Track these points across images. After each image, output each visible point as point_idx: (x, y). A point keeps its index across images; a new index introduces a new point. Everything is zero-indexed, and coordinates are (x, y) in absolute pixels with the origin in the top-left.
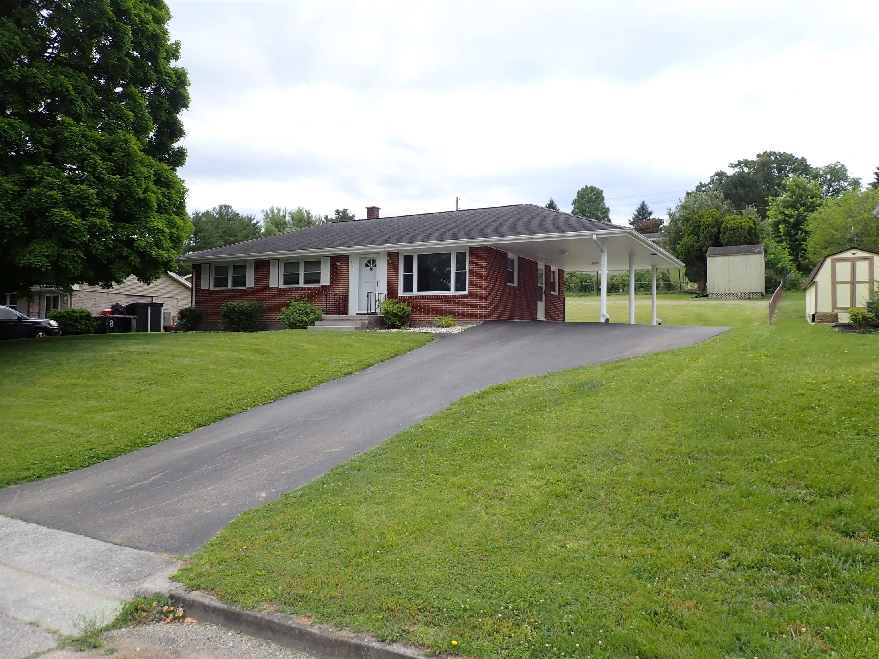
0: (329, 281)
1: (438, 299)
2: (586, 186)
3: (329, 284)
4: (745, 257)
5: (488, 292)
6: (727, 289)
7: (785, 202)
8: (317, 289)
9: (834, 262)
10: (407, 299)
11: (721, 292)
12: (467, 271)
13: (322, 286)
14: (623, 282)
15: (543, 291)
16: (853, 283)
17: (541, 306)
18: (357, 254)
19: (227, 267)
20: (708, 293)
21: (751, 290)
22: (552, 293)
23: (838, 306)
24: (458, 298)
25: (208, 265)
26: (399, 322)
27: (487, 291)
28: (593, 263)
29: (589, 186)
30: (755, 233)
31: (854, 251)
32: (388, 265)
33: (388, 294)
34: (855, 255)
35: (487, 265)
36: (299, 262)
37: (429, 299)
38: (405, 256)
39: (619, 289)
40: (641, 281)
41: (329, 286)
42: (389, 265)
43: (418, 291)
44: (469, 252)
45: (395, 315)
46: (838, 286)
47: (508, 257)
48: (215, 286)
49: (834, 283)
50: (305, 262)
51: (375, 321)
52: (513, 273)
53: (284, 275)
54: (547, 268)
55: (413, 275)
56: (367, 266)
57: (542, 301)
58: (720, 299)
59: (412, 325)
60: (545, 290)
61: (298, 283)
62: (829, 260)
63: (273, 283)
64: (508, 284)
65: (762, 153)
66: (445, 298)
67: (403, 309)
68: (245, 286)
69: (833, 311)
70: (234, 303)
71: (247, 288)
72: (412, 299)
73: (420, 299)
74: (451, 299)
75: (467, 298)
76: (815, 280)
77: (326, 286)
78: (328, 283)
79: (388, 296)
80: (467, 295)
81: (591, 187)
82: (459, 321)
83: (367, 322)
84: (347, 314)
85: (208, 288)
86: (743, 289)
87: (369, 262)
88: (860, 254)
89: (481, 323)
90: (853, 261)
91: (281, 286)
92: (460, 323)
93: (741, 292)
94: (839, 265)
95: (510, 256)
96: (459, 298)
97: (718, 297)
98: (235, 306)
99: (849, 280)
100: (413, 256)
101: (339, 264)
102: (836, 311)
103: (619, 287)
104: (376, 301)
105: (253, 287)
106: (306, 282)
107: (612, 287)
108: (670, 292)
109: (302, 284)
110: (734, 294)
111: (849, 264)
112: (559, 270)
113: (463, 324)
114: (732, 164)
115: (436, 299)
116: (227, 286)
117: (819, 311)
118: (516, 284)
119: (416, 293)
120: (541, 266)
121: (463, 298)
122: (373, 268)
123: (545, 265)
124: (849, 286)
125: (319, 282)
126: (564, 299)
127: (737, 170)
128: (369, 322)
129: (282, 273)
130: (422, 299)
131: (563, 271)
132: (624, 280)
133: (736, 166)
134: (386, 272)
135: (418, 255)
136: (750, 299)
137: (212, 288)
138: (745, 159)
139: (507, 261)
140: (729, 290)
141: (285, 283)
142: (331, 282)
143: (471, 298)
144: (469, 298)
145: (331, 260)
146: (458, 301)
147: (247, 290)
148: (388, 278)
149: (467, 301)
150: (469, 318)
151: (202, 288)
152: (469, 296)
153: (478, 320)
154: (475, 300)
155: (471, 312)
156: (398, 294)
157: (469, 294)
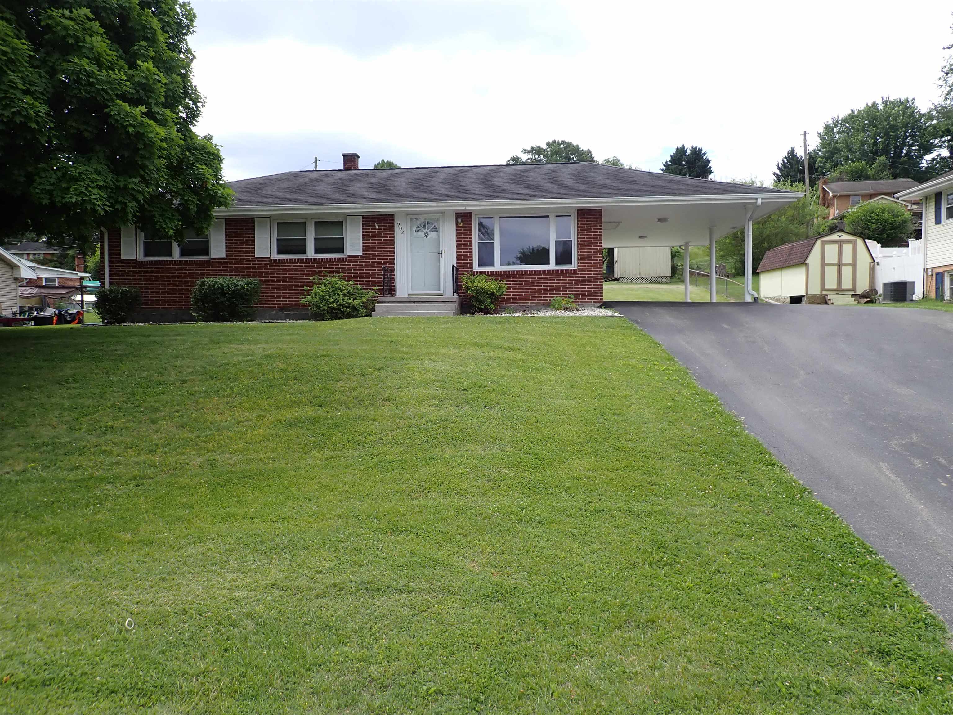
0: (361, 250)
2: (383, 161)
3: (361, 254)
6: (638, 273)
8: (340, 260)
9: (824, 243)
11: (631, 276)
12: (574, 239)
13: (349, 256)
16: (840, 265)
18: (408, 214)
20: (616, 277)
21: (660, 274)
23: (826, 288)
24: (563, 274)
27: (601, 266)
29: (386, 161)
31: (840, 234)
33: (458, 268)
34: (841, 238)
36: (305, 222)
38: (479, 218)
41: (361, 256)
42: (458, 229)
43: (501, 265)
44: (577, 216)
46: (826, 267)
48: (146, 255)
49: (823, 265)
50: (315, 222)
53: (279, 240)
55: (493, 243)
56: (419, 230)
61: (305, 252)
62: (819, 242)
63: (260, 252)
65: (551, 142)
66: (541, 274)
68: (206, 255)
69: (821, 292)
70: (221, 280)
71: (213, 259)
73: (507, 275)
74: (552, 274)
75: (576, 274)
76: (807, 262)
77: (357, 256)
78: (359, 253)
79: (458, 271)
80: (576, 270)
81: (388, 161)
84: (393, 295)
85: (135, 258)
87: (422, 224)
88: (845, 237)
89: (599, 305)
90: (840, 243)
91: (275, 256)
94: (827, 247)
97: (630, 281)
98: (222, 285)
99: (836, 262)
100: (492, 218)
101: (377, 227)
102: (824, 293)
105: (224, 256)
106: (317, 251)
109: (311, 254)
110: (644, 277)
111: (836, 247)
114: (525, 150)
116: (171, 255)
117: (809, 293)
119: (498, 267)
121: (569, 274)
124: (836, 268)
125: (342, 250)
127: (530, 156)
128: (457, 305)
129: (275, 237)
133: (528, 152)
134: (454, 238)
135: (500, 217)
136: (659, 283)
137: (143, 257)
138: (538, 145)
140: (640, 274)
141: (279, 252)
142: (363, 251)
143: (581, 274)
144: (579, 274)
145: (363, 221)
146: (563, 277)
147: (212, 262)
148: (457, 247)
149: (575, 277)
150: (579, 299)
151: (124, 256)
152: (579, 271)
153: (592, 301)
154: (588, 277)
155: (582, 291)
156: (472, 268)
157: (579, 269)
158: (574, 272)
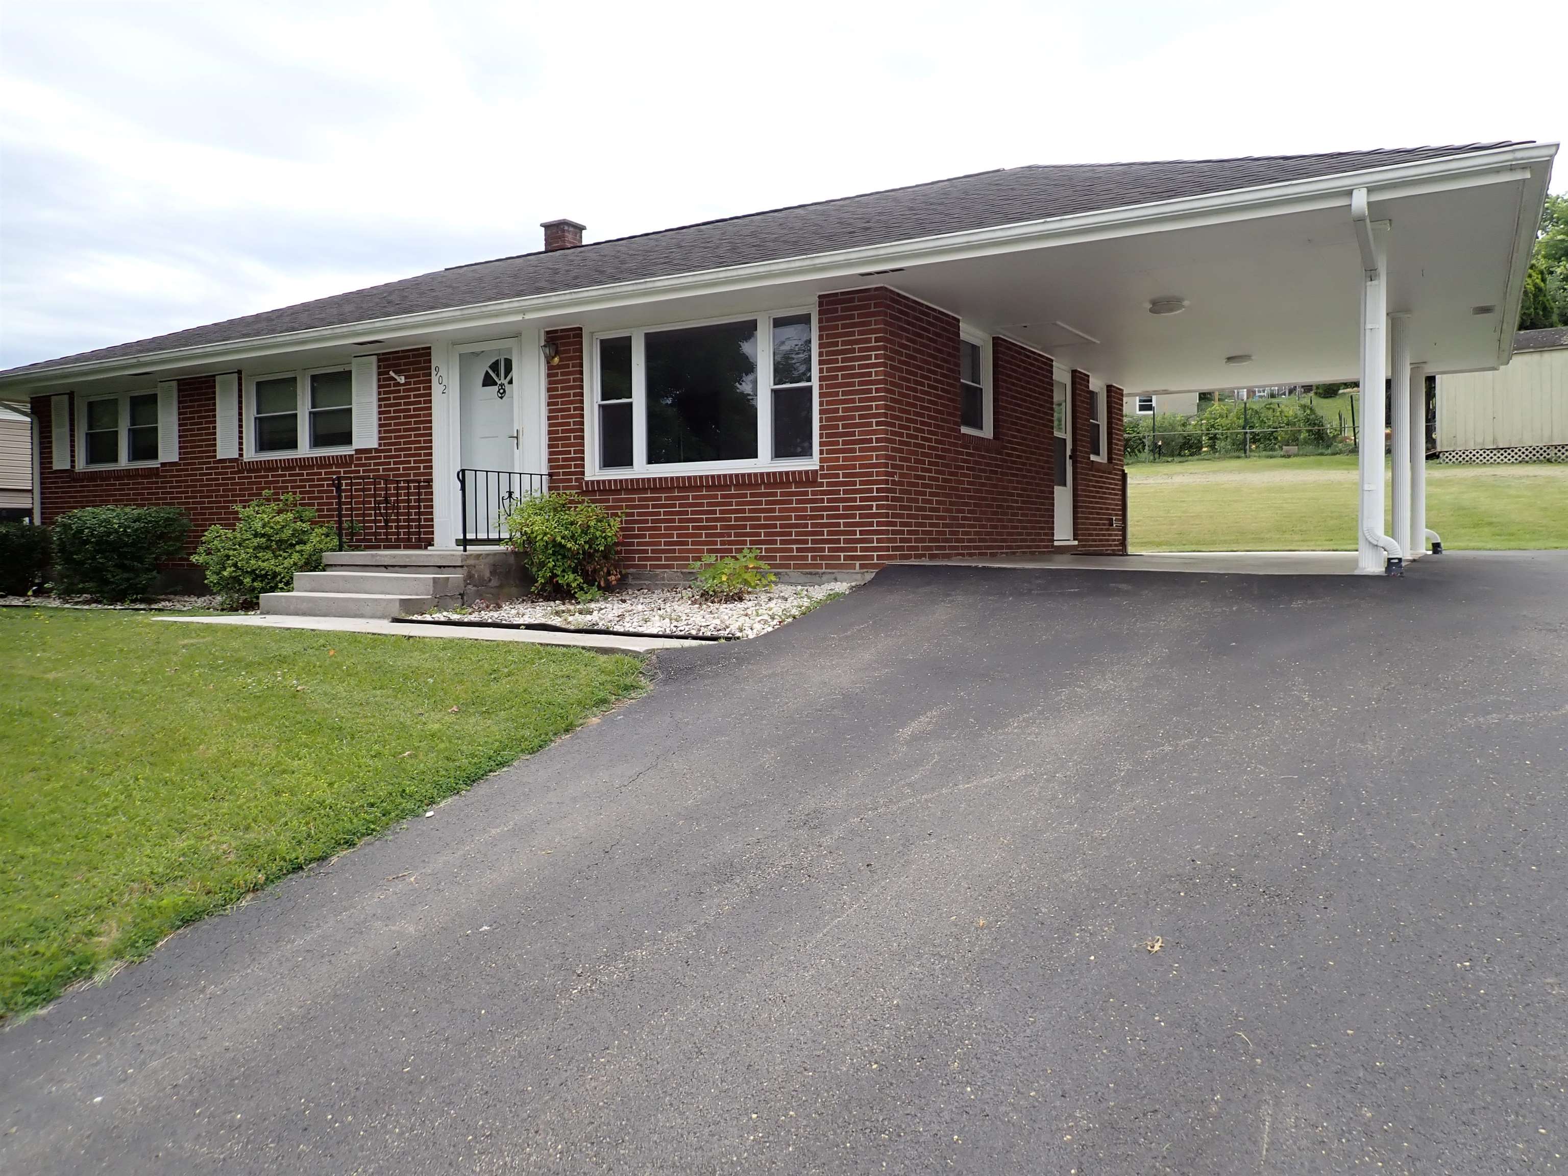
0: (376, 436)
1: (713, 487)
3: (376, 446)
4: (1536, 357)
5: (893, 458)
6: (1489, 439)
7: (1553, 246)
8: (344, 461)
10: (611, 492)
11: (1471, 446)
12: (815, 383)
13: (358, 451)
14: (1213, 431)
15: (1068, 453)
17: (1063, 498)
18: (451, 339)
19: (115, 402)
20: (1439, 449)
21: (1551, 438)
22: (1093, 458)
24: (781, 484)
25: (66, 397)
26: (572, 576)
27: (887, 457)
28: (1230, 359)
30: (1543, 303)
32: (549, 375)
33: (550, 475)
35: (885, 357)
36: (294, 379)
37: (683, 489)
38: (602, 341)
39: (1201, 448)
40: (1252, 427)
41: (376, 450)
42: (553, 374)
43: (650, 461)
44: (820, 313)
45: (558, 549)
47: (963, 336)
48: (88, 460)
50: (311, 377)
51: (493, 573)
52: (976, 394)
53: (259, 421)
54: (1079, 380)
55: (631, 404)
56: (488, 381)
57: (1065, 485)
58: (1470, 462)
59: (630, 580)
60: (1074, 450)
61: (293, 445)
63: (226, 449)
64: (964, 430)
66: (738, 486)
67: (586, 530)
68: (155, 456)
71: (163, 464)
72: (627, 491)
73: (653, 490)
74: (757, 485)
75: (814, 483)
77: (369, 451)
78: (373, 443)
79: (551, 481)
80: (815, 472)
82: (788, 566)
83: (457, 576)
84: (429, 546)
85: (68, 467)
86: (1530, 441)
87: (495, 367)
89: (869, 576)
91: (251, 454)
92: (794, 574)
93: (1527, 445)
95: (969, 332)
96: (788, 484)
97: (1466, 459)
100: (629, 339)
101: (402, 380)
103: (1200, 441)
104: (501, 500)
105: (176, 459)
106: (315, 441)
107: (1185, 444)
108: (1329, 451)
109: (304, 449)
110: (1505, 449)
112: (1110, 388)
113: (803, 579)
115: (708, 487)
116: (115, 459)
118: (987, 431)
119: (640, 468)
120: (1061, 374)
121: (799, 483)
122: (507, 387)
123: (1074, 372)
125: (347, 439)
126: (1124, 476)
128: (470, 576)
129: (250, 414)
130: (661, 490)
131: (1120, 393)
132: (1213, 426)
134: (543, 398)
135: (647, 335)
136: (1549, 461)
137: (81, 465)
139: (958, 350)
140: (1494, 440)
141: (263, 445)
142: (380, 438)
143: (829, 484)
144: (822, 484)
145: (379, 367)
146: (782, 494)
147: (163, 471)
148: (549, 418)
149: (813, 493)
150: (822, 558)
151: (56, 466)
152: (823, 476)
153: (858, 563)
154: (845, 492)
155: (829, 533)
156: (583, 473)
157: (822, 468)
158: (809, 479)
